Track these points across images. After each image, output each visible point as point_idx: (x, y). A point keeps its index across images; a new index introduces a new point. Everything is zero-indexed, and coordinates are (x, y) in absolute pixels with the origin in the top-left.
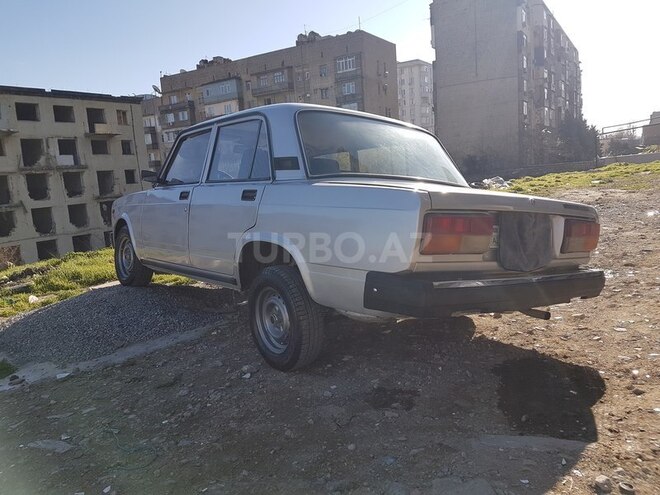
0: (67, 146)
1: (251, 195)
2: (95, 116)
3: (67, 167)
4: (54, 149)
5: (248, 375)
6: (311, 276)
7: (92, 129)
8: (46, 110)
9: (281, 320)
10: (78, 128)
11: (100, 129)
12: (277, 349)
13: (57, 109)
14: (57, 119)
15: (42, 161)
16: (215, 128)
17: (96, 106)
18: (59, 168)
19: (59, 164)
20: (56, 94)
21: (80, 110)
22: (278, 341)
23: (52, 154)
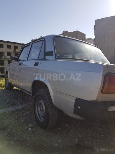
0: (9, 54)
1: (37, 64)
2: (16, 48)
3: (9, 59)
4: (6, 54)
5: (30, 129)
6: (54, 96)
7: (15, 50)
8: (5, 45)
9: (43, 110)
10: (12, 50)
11: (17, 50)
12: (41, 120)
13: (7, 45)
14: (8, 48)
15: (3, 57)
16: (31, 44)
17: (16, 45)
18: (7, 59)
19: (7, 58)
20: (8, 42)
21: (13, 46)
22: (42, 117)
23: (6, 55)
